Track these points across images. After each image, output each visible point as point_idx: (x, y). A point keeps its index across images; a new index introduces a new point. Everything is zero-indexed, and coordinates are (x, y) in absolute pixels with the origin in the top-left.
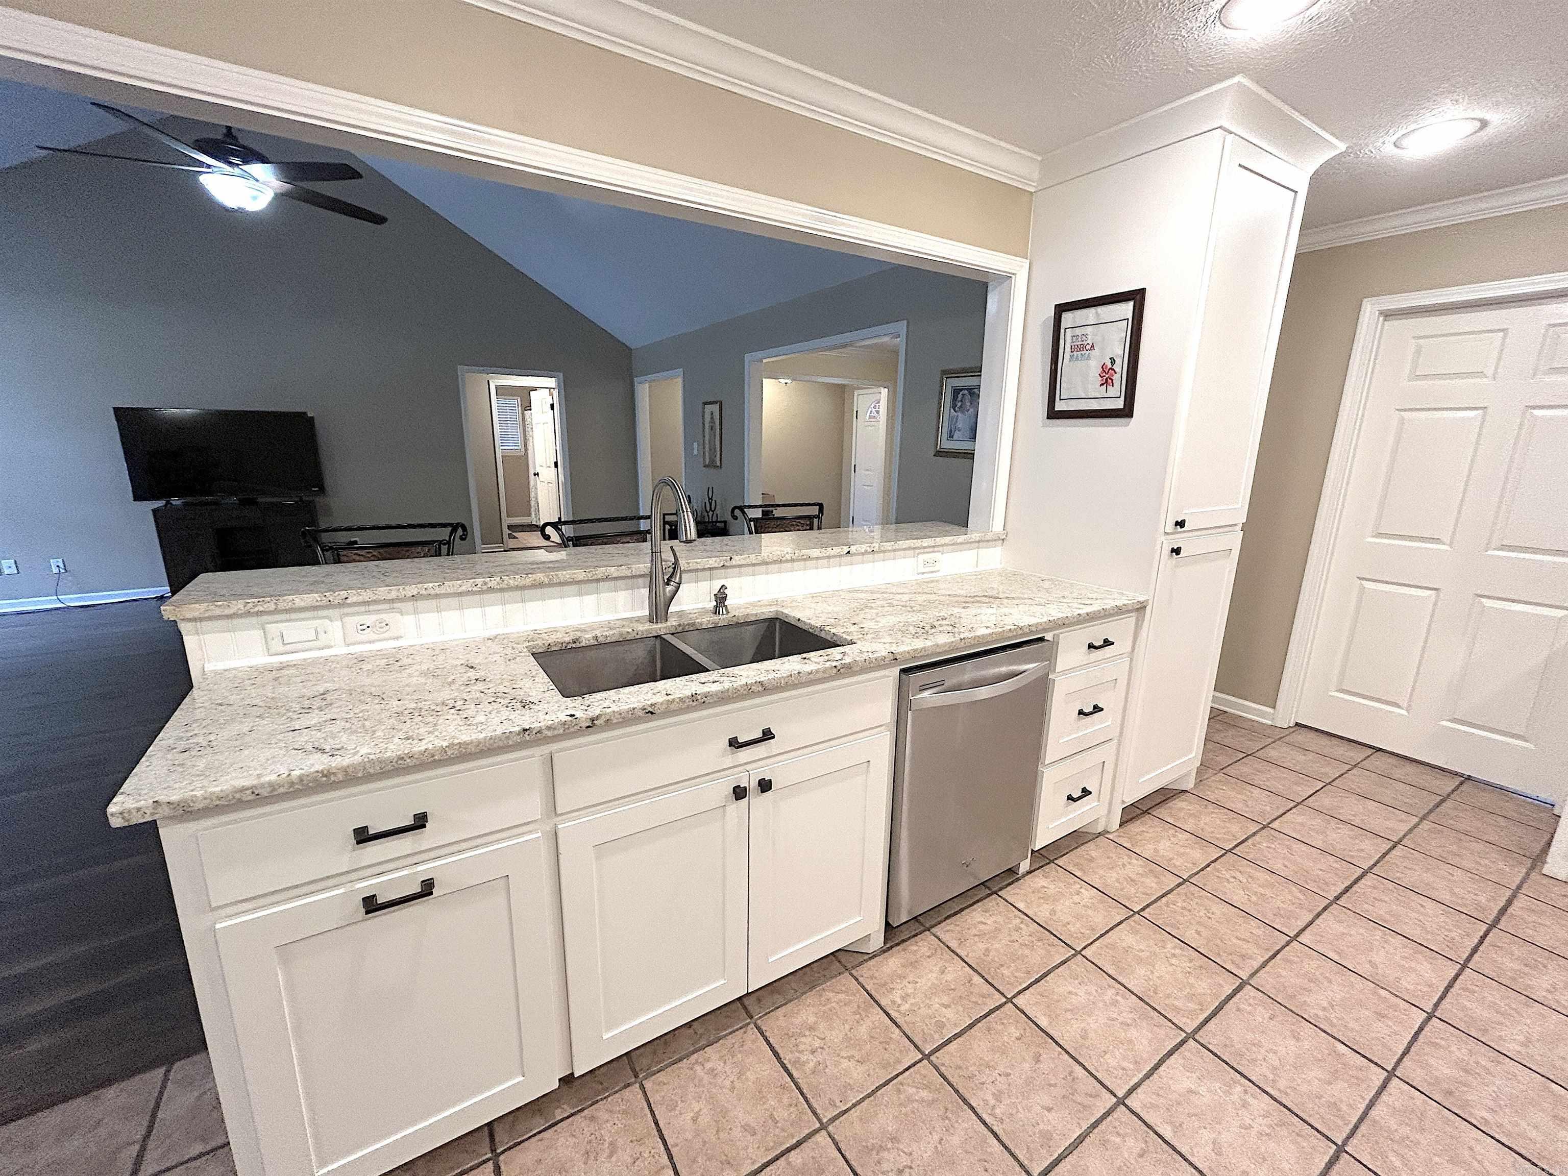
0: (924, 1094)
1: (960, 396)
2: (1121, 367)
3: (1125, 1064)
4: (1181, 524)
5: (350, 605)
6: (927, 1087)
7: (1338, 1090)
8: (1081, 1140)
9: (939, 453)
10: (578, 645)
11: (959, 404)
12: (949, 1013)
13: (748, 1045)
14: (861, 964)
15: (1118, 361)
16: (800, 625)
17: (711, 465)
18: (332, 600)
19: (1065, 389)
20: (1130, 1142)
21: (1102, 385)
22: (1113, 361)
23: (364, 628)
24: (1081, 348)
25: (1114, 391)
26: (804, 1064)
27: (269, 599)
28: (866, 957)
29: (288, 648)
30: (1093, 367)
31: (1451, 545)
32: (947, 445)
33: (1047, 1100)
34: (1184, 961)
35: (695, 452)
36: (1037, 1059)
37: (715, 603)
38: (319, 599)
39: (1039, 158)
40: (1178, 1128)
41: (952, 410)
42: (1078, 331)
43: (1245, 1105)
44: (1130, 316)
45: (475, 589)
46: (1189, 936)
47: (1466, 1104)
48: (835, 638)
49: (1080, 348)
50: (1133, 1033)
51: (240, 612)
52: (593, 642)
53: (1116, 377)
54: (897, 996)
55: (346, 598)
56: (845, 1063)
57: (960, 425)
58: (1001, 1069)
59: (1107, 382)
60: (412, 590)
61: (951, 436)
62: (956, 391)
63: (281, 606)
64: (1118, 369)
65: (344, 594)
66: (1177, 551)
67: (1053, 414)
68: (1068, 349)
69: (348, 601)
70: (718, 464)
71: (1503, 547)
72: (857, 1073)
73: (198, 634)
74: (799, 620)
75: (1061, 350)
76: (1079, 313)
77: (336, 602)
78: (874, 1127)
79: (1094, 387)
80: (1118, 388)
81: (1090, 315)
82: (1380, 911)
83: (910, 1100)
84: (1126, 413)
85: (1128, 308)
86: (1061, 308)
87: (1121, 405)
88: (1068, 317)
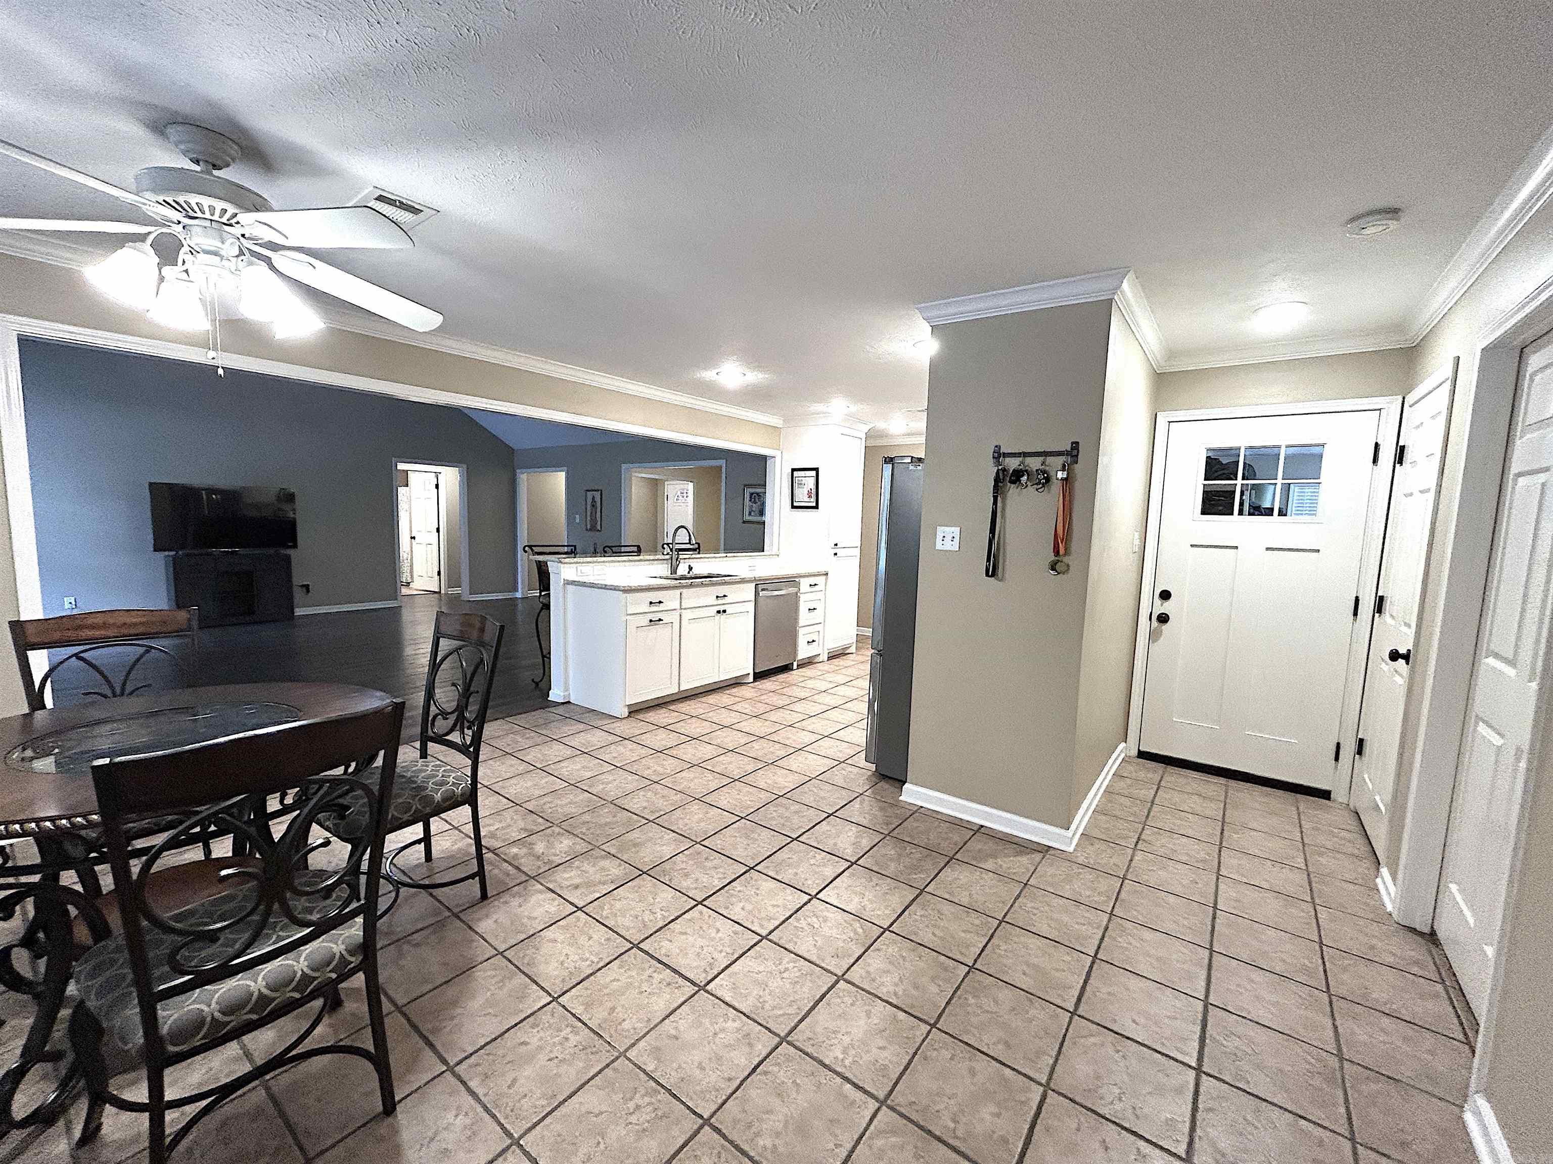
1: (753, 496)
2: (814, 491)
4: (836, 545)
9: (744, 522)
11: (752, 500)
17: (593, 528)
19: (796, 499)
21: (808, 498)
22: (811, 490)
25: (812, 500)
30: (806, 491)
32: (747, 518)
35: (578, 521)
37: (688, 570)
39: (782, 419)
41: (750, 502)
42: (799, 479)
44: (815, 475)
49: (800, 484)
53: (813, 495)
57: (753, 509)
59: (810, 497)
61: (750, 514)
62: (751, 494)
64: (813, 493)
66: (836, 554)
67: (793, 508)
68: (796, 484)
70: (599, 528)
75: (794, 486)
76: (799, 472)
79: (805, 498)
80: (813, 499)
81: (803, 473)
84: (816, 507)
85: (813, 473)
86: (793, 470)
87: (814, 504)
88: (796, 474)
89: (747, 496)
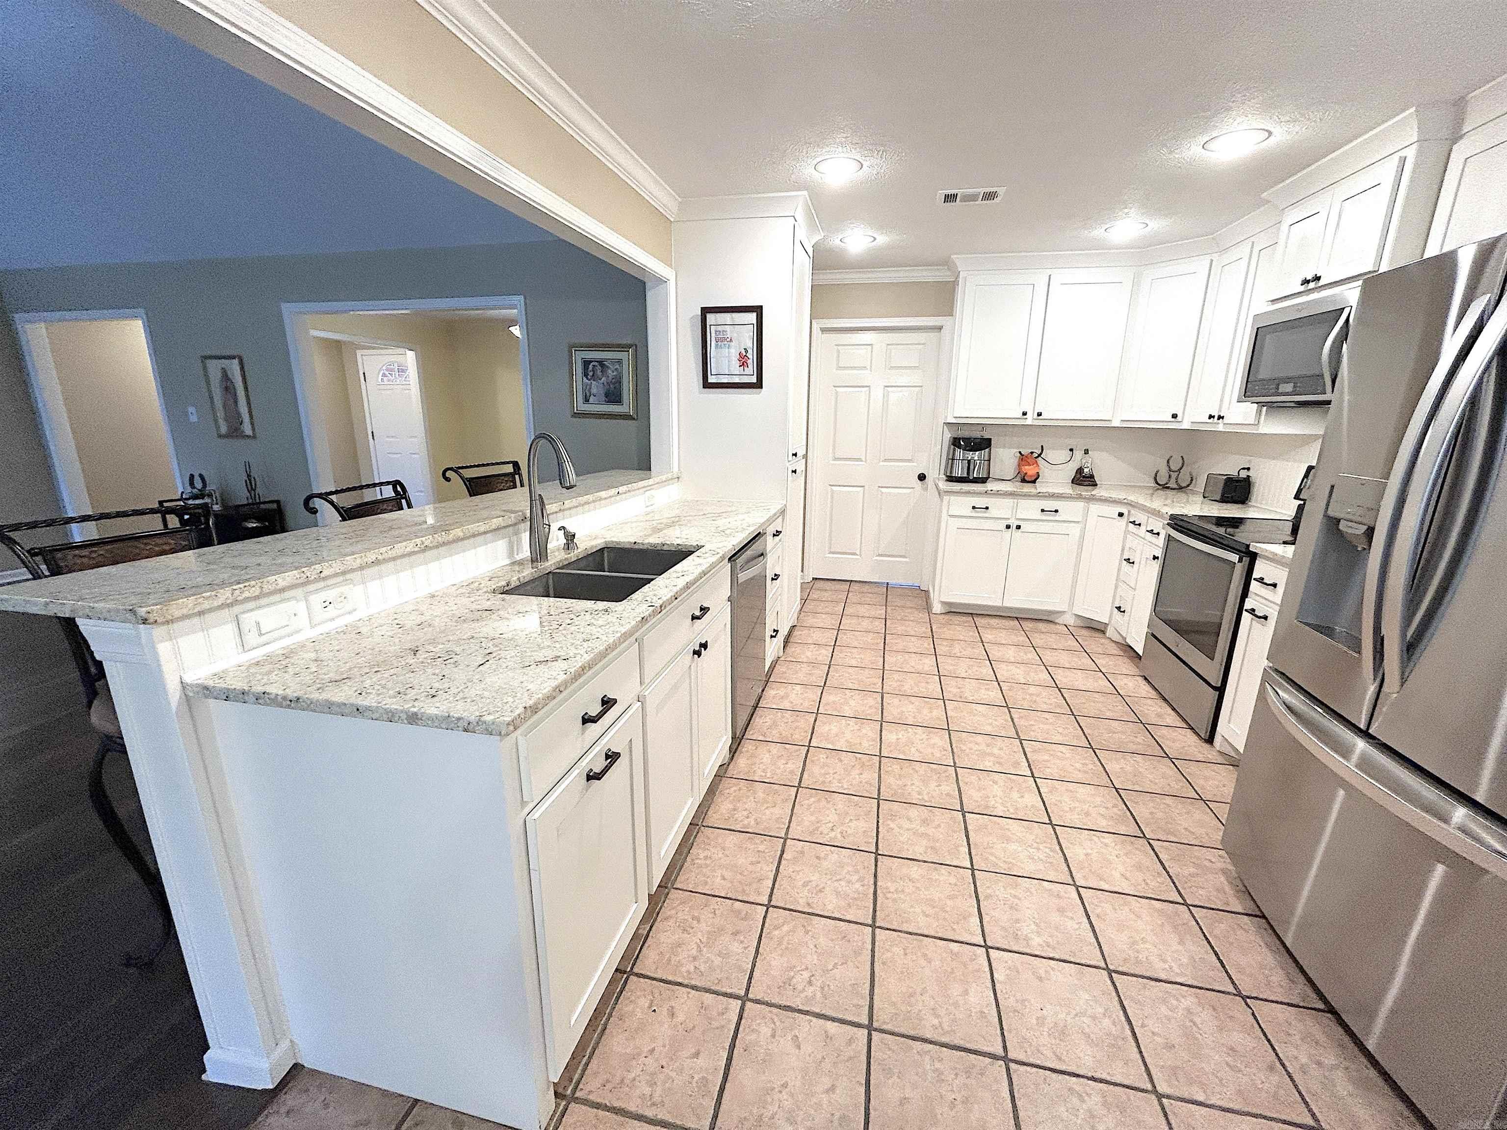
0: (813, 799)
1: (591, 367)
2: (752, 355)
3: (871, 743)
4: (795, 455)
5: (325, 579)
6: (811, 797)
7: (935, 713)
8: (880, 777)
9: (576, 415)
10: (510, 587)
11: (591, 374)
12: (790, 766)
13: (712, 836)
14: (726, 770)
15: (750, 351)
16: (636, 547)
17: (235, 432)
18: (309, 576)
19: (713, 367)
20: (895, 767)
21: (740, 366)
22: (746, 351)
23: (327, 604)
24: (724, 339)
25: (749, 370)
26: (749, 824)
27: (253, 583)
28: (725, 766)
29: (264, 639)
30: (734, 353)
31: (866, 462)
33: (858, 772)
34: (857, 696)
35: (194, 418)
36: (841, 761)
37: (565, 541)
38: (298, 576)
39: (680, 200)
40: (904, 753)
41: (585, 379)
42: (720, 328)
43: (916, 733)
44: (755, 322)
45: (416, 549)
46: (851, 686)
47: (966, 698)
48: (680, 547)
49: (722, 340)
50: (864, 731)
51: (228, 602)
52: (518, 583)
53: (750, 362)
54: (759, 773)
55: (321, 572)
56: (767, 812)
57: (594, 391)
58: (832, 772)
59: (743, 364)
60: (371, 556)
61: (587, 400)
62: (586, 363)
63: (267, 588)
64: (750, 356)
65: (318, 567)
66: (794, 472)
67: (707, 385)
68: (713, 339)
69: (322, 575)
70: (248, 431)
71: (885, 460)
72: (777, 811)
73: (171, 640)
74: (635, 543)
75: (709, 342)
76: (719, 315)
77: (313, 578)
78: (806, 823)
79: (736, 368)
80: (751, 368)
81: (727, 317)
82: (900, 647)
83: (810, 806)
84: (759, 385)
85: (752, 317)
86: (705, 311)
87: (754, 380)
88: (711, 318)
89: (579, 369)
